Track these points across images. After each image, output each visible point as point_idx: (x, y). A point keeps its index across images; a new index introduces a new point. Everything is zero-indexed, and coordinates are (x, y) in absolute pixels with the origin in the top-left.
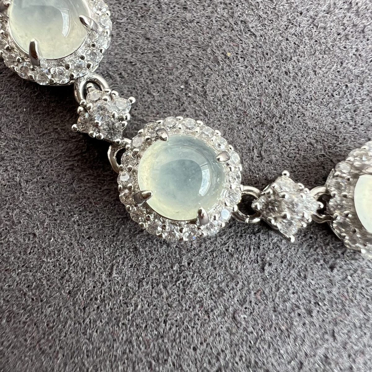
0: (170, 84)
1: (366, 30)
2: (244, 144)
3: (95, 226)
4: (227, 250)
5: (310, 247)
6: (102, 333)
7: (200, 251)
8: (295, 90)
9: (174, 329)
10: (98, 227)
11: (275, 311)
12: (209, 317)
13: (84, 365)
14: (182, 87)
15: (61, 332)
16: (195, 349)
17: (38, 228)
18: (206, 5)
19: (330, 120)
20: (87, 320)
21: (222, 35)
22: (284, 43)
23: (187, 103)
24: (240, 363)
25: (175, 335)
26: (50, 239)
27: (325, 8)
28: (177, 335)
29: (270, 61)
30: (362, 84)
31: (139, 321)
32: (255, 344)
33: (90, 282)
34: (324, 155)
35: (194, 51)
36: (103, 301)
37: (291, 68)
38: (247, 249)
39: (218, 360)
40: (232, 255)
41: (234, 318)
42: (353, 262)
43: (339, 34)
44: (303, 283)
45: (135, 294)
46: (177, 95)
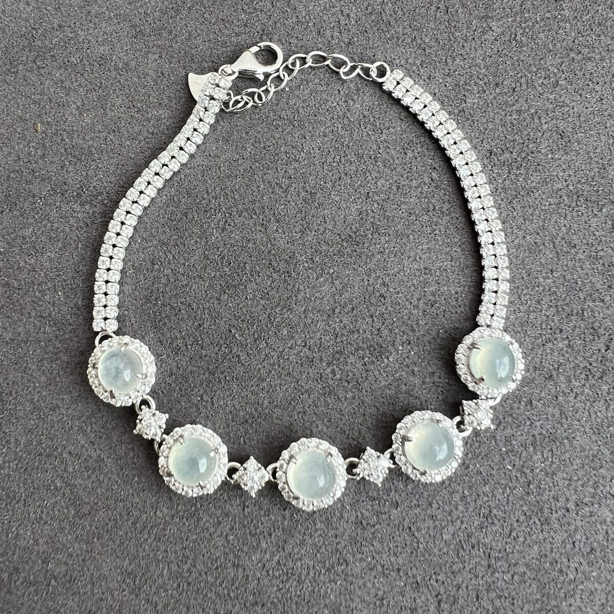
0: (192, 397)
1: (314, 360)
4: (223, 498)
6: (151, 546)
8: (267, 400)
9: (191, 544)
10: (148, 484)
11: (250, 534)
12: (212, 536)
13: (140, 564)
14: (199, 399)
15: (128, 545)
16: (203, 556)
17: (114, 486)
18: (215, 345)
19: (288, 418)
20: (142, 539)
22: (262, 370)
23: (202, 409)
24: (229, 565)
25: (192, 547)
26: (121, 492)
27: (289, 345)
29: (253, 382)
30: (309, 395)
31: (172, 539)
32: (238, 553)
33: (144, 517)
35: (206, 375)
36: (151, 527)
37: (266, 386)
38: (235, 498)
39: (216, 562)
40: (226, 502)
41: (226, 538)
43: (297, 363)
44: (267, 518)
45: (169, 524)
46: (196, 404)
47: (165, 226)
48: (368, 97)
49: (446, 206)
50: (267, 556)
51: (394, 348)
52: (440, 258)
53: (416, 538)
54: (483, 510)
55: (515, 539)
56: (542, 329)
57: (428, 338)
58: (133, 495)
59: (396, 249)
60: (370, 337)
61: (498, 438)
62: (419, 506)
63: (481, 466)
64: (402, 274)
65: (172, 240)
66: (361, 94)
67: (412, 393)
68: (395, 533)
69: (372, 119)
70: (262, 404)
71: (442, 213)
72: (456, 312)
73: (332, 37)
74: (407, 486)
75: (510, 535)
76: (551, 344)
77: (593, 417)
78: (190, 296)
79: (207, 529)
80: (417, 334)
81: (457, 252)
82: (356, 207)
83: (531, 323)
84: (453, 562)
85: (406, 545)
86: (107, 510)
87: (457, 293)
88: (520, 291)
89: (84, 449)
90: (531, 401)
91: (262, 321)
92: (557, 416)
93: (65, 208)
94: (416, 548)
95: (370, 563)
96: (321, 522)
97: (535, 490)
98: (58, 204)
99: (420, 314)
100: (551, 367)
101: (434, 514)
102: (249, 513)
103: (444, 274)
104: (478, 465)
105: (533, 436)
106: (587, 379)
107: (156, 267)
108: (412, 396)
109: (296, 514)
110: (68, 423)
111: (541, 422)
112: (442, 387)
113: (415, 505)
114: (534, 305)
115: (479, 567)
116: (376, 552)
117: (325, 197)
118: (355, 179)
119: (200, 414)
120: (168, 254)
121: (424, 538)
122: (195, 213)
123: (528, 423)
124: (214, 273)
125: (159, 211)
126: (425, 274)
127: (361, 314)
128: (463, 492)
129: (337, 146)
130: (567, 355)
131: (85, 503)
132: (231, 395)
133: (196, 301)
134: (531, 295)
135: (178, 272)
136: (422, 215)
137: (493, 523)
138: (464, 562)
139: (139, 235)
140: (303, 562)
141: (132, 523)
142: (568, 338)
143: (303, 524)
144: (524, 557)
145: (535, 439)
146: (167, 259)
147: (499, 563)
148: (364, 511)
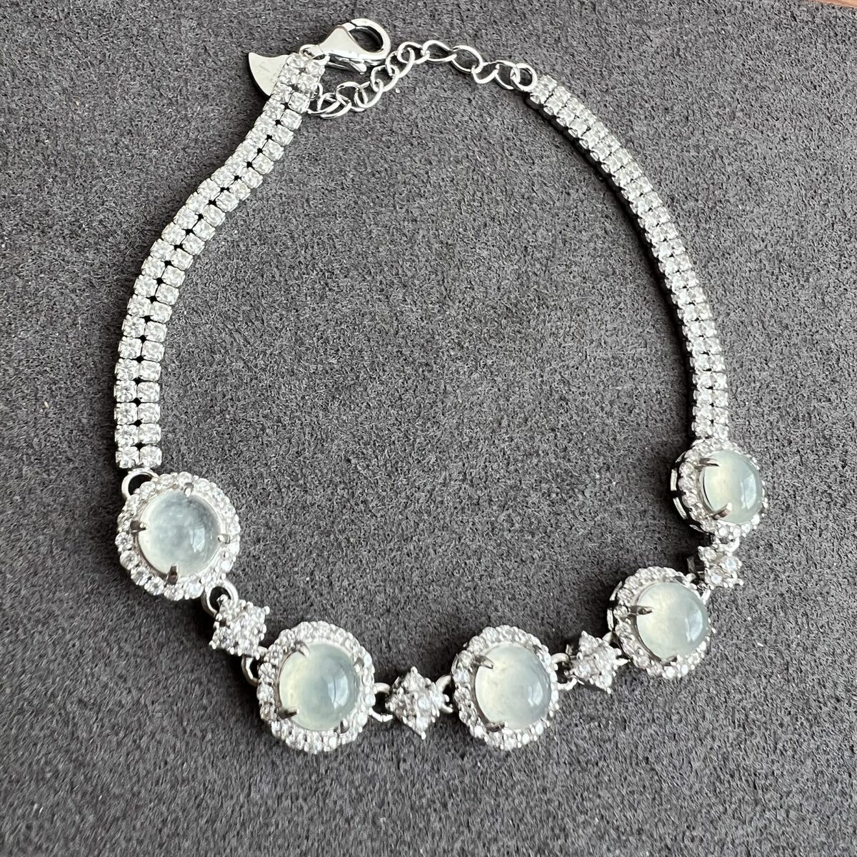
0: (296, 576)
1: (481, 501)
2: (372, 635)
3: (228, 743)
4: (363, 751)
5: (441, 737)
7: (337, 757)
8: (417, 572)
9: (316, 844)
10: (231, 743)
11: (412, 809)
12: (349, 824)
14: (308, 579)
17: (169, 755)
18: (326, 485)
19: (452, 600)
21: (344, 517)
22: (404, 522)
23: (313, 596)
25: (318, 850)
26: (183, 764)
27: (441, 480)
28: (320, 850)
29: (392, 544)
30: (479, 559)
31: (280, 841)
33: (228, 806)
34: (448, 639)
35: (316, 538)
36: (243, 824)
37: (412, 548)
38: (382, 748)
40: (368, 757)
41: (374, 823)
42: (481, 747)
43: (456, 508)
44: (437, 775)
45: (274, 812)
46: (303, 589)
47: (227, 290)
48: (509, 113)
49: (629, 269)
50: (443, 844)
51: (590, 477)
52: (630, 342)
53: (657, 774)
54: (737, 716)
55: (782, 753)
56: (767, 440)
57: (631, 460)
58: (205, 767)
59: (572, 330)
60: (553, 461)
61: (740, 602)
62: (654, 721)
63: (724, 647)
64: (586, 366)
65: (241, 312)
66: (500, 107)
67: (621, 544)
68: (627, 771)
69: (518, 143)
70: (410, 580)
71: (625, 279)
72: (662, 420)
73: (451, 24)
74: (633, 690)
75: (776, 748)
76: (781, 461)
77: (844, 561)
78: (278, 405)
79: (341, 811)
80: (617, 454)
81: (650, 333)
82: (512, 267)
83: (754, 432)
84: (709, 805)
85: (644, 787)
86: (157, 805)
87: (658, 392)
88: (734, 388)
89: (107, 692)
90: (771, 545)
91: (396, 442)
92: (804, 562)
93: (48, 255)
94: (658, 790)
95: (598, 827)
96: (520, 771)
97: (795, 675)
98: (35, 248)
99: (616, 424)
100: (786, 494)
101: (675, 731)
102: (405, 771)
103: (639, 365)
104: (721, 647)
105: (782, 595)
106: (828, 509)
107: (218, 357)
108: (621, 549)
109: (481, 762)
110: (74, 646)
111: (787, 574)
112: (659, 533)
113: (648, 721)
114: (753, 408)
115: (744, 806)
116: (604, 807)
117: (467, 252)
118: (507, 227)
119: (312, 605)
120: (236, 335)
121: (667, 772)
122: (275, 269)
123: (772, 576)
124: (314, 367)
125: (216, 264)
126: (615, 365)
127: (538, 427)
128: (709, 690)
129: (475, 177)
130: (801, 476)
131: (116, 797)
132: (359, 568)
133: (288, 413)
134: (748, 394)
135: (256, 366)
136: (600, 281)
137: (752, 733)
138: (725, 801)
139: (185, 303)
140: (501, 843)
141: (207, 822)
142: (798, 451)
143: (493, 777)
144: (797, 781)
145: (784, 599)
146: (235, 344)
147: (768, 796)
148: (580, 742)
